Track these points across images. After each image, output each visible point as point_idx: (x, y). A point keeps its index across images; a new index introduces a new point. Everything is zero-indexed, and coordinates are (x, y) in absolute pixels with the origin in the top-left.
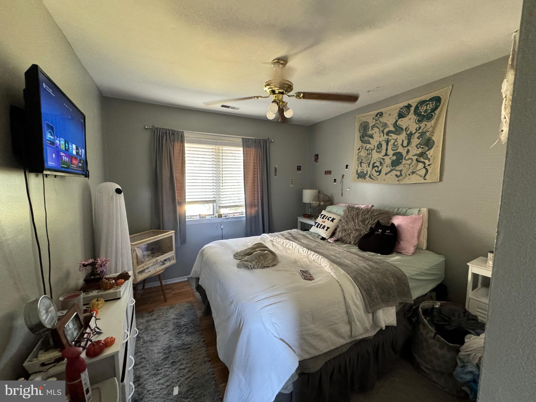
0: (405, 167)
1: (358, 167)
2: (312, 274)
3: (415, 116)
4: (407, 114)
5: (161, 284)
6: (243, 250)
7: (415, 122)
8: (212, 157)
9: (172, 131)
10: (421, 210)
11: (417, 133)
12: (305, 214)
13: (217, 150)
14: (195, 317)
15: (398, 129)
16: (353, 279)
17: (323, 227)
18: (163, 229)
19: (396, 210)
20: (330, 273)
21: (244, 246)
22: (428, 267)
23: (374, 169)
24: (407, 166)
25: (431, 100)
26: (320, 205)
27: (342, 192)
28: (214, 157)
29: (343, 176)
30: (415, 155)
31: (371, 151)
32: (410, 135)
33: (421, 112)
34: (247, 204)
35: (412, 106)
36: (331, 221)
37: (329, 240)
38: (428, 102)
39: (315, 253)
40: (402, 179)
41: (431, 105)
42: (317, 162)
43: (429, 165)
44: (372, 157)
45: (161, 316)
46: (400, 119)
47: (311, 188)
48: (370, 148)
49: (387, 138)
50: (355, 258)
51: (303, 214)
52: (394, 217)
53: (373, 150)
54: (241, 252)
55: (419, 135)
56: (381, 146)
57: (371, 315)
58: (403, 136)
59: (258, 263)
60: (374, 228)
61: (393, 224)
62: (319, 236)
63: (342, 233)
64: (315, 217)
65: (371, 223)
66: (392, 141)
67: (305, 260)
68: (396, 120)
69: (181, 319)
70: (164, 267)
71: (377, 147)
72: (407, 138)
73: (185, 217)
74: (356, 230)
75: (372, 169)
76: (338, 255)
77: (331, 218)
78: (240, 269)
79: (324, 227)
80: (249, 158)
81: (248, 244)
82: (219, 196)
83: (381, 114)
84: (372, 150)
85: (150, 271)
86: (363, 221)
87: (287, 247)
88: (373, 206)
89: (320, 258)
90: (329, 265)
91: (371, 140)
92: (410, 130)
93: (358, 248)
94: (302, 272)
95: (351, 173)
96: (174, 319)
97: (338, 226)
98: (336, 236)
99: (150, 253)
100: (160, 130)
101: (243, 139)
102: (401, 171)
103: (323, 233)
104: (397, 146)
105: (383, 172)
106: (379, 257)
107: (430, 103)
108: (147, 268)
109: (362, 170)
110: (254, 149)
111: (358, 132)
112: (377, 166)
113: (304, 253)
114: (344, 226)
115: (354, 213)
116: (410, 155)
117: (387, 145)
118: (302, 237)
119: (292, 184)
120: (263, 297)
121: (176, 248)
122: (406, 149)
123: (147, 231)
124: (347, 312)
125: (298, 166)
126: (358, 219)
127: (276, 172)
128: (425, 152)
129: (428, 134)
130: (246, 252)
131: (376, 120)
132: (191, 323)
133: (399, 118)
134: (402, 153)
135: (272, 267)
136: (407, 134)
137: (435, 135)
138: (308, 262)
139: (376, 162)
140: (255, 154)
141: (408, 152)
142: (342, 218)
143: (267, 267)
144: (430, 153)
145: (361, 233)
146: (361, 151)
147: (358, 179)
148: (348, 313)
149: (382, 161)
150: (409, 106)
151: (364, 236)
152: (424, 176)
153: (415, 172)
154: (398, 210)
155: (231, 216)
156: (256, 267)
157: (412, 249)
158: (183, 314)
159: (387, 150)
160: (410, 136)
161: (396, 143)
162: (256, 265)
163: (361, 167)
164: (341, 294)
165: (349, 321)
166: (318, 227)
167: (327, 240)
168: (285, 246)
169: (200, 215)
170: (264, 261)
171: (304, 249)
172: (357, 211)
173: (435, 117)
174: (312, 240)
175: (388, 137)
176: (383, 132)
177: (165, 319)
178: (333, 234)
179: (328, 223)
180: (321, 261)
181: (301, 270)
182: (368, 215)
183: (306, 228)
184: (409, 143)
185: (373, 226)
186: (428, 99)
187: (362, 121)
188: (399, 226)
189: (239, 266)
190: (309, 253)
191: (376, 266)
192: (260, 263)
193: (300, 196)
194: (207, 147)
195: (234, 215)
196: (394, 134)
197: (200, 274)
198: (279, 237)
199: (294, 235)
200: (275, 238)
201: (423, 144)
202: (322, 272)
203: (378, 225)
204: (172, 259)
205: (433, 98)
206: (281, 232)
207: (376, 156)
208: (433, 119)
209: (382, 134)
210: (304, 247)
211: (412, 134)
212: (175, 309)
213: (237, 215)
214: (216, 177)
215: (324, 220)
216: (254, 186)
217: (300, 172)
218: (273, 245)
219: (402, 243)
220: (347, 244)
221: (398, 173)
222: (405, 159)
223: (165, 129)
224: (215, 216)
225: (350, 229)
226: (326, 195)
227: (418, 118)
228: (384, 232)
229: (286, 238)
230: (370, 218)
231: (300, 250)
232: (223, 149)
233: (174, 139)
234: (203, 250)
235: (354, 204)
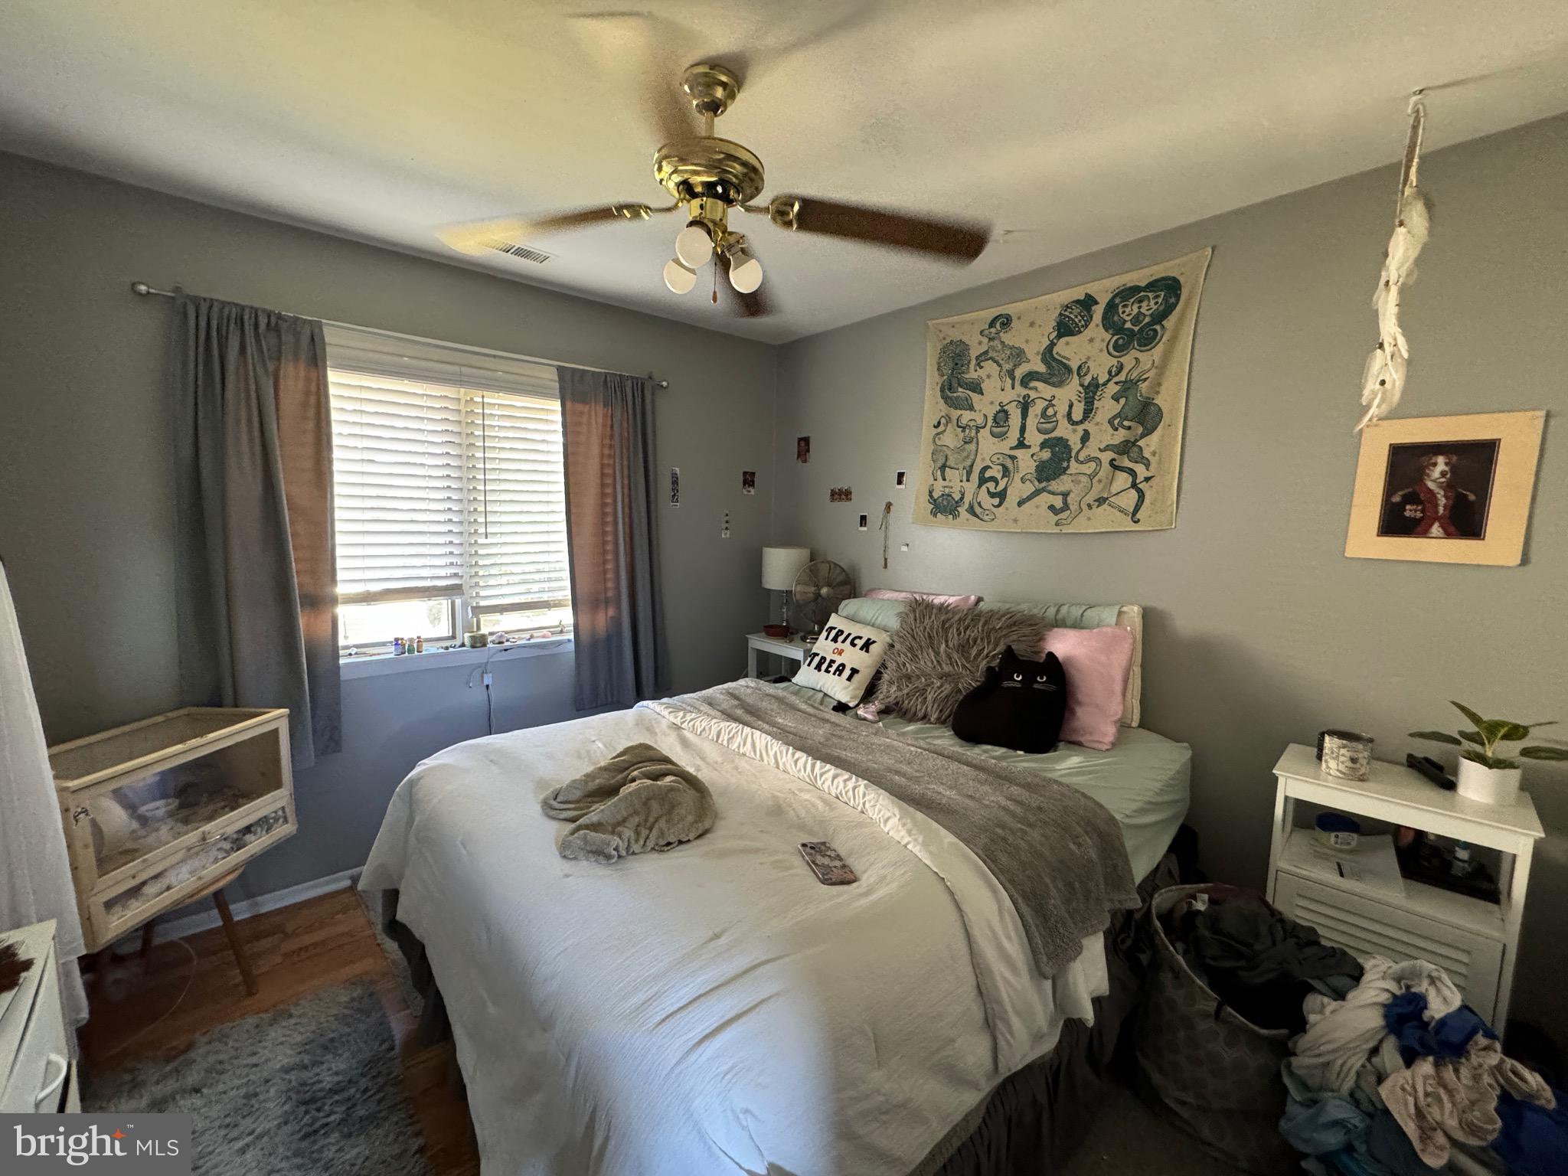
0: (1079, 482)
1: (936, 480)
2: (843, 854)
3: (1107, 331)
4: (1083, 326)
5: (223, 919)
6: (578, 777)
7: (1105, 349)
8: (444, 428)
9: (269, 317)
10: (1124, 612)
11: (1111, 385)
12: (771, 627)
13: (463, 402)
14: (385, 1046)
15: (1056, 370)
16: (985, 862)
17: (837, 669)
18: (236, 706)
19: (1052, 611)
20: (905, 846)
21: (579, 757)
22: (1159, 785)
23: (984, 488)
24: (1084, 479)
25: (1152, 286)
26: (818, 596)
27: (885, 555)
28: (450, 429)
29: (889, 506)
30: (1107, 448)
31: (974, 432)
32: (1092, 388)
33: (1125, 321)
34: (579, 597)
35: (1097, 303)
36: (861, 649)
37: (861, 712)
38: (1142, 294)
39: (839, 771)
40: (1070, 520)
41: (1152, 302)
42: (805, 461)
43: (1147, 479)
44: (977, 451)
45: (227, 1066)
46: (1063, 340)
47: (785, 543)
48: (972, 424)
49: (1023, 394)
50: (965, 775)
51: (766, 627)
52: (1050, 633)
53: (981, 430)
54: (574, 785)
55: (1117, 388)
56: (1007, 419)
57: (1048, 985)
58: (1070, 392)
59: (644, 832)
60: (997, 669)
61: (1051, 656)
62: (827, 699)
63: (899, 689)
64: (802, 634)
65: (988, 655)
66: (1040, 405)
67: (807, 796)
68: (1052, 341)
69: (322, 1063)
70: (242, 855)
71: (995, 419)
72: (1082, 396)
73: (335, 648)
74: (944, 676)
75: (980, 486)
76: (905, 768)
77: (860, 638)
78: (573, 862)
79: (840, 670)
80: (583, 439)
81: (594, 747)
82: (473, 571)
83: (1006, 321)
84: (977, 427)
85: (169, 888)
86: (963, 648)
87: (734, 746)
88: (980, 600)
89: (862, 789)
90: (898, 816)
91: (975, 397)
92: (1093, 372)
93: (952, 733)
94: (808, 850)
95: (911, 498)
96: (287, 1070)
97: (884, 666)
98: (881, 696)
99: (172, 807)
100: (210, 307)
101: (560, 369)
102: (1065, 495)
103: (840, 689)
104: (1055, 419)
105: (1012, 497)
106: (1022, 762)
107: (1150, 294)
108: (156, 877)
109: (947, 491)
110: (600, 409)
111: (936, 373)
112: (993, 479)
113: (800, 771)
114: (904, 665)
115: (933, 622)
116: (1092, 449)
117: (1024, 415)
118: (775, 706)
119: (727, 529)
120: (686, 994)
121: (296, 774)
122: (1080, 428)
123: (158, 714)
124: (978, 986)
125: (745, 473)
126: (947, 641)
127: (675, 490)
128: (1137, 441)
129: (1144, 387)
130: (592, 786)
131: (991, 339)
132: (363, 1075)
133: (1060, 336)
134: (1068, 440)
135: (698, 842)
136: (1082, 385)
137: (1163, 389)
138: (820, 805)
139: (989, 467)
140: (604, 426)
141: (1086, 437)
142: (895, 638)
143: (680, 842)
144: (1150, 444)
145: (960, 686)
146: (945, 431)
147: (935, 515)
148: (983, 991)
149: (1009, 463)
150: (1088, 302)
151: (972, 692)
152: (1131, 511)
153: (1107, 498)
154: (1058, 611)
155: (520, 639)
156: (636, 848)
157: (1109, 732)
158: (332, 1040)
159: (1023, 429)
160: (1091, 391)
161: (1050, 412)
162: (637, 841)
163: (944, 480)
164: (958, 924)
165: (986, 1019)
166: (820, 670)
167: (852, 712)
168: (725, 743)
169: (397, 640)
170: (667, 821)
171: (799, 754)
172: (942, 618)
173: (1164, 339)
174: (810, 715)
175: (1025, 392)
176: (1011, 374)
177: (247, 1075)
178: (869, 693)
179: (852, 657)
180: (866, 799)
181: (804, 842)
182: (976, 631)
183: (781, 671)
184: (1088, 412)
185: (995, 663)
186: (1143, 285)
187: (948, 340)
188: (1069, 659)
189: (568, 853)
190: (817, 770)
191: (1035, 800)
192: (651, 829)
193: (755, 567)
194: (420, 392)
195: (532, 637)
196: (1045, 382)
197: (401, 877)
198: (700, 711)
199: (750, 700)
200: (689, 717)
201: (1130, 417)
202: (881, 843)
203: (1010, 659)
204: (281, 821)
205: (1156, 281)
206: (701, 689)
207: (989, 448)
208: (1159, 342)
209: (1009, 381)
210: (797, 748)
211: (1097, 386)
212: (293, 1021)
213: (544, 637)
214: (460, 500)
215: (839, 645)
216: (604, 533)
217: (753, 491)
218: (685, 743)
219: (1080, 712)
220: (916, 722)
221: (1058, 502)
222: (1077, 460)
223: (236, 305)
224: (458, 642)
225: (927, 675)
226: (835, 564)
227: (1116, 337)
228: (1029, 680)
229: (723, 712)
230: (982, 639)
231: (784, 759)
232: (486, 400)
233: (280, 351)
234: (412, 783)
235: (928, 594)
